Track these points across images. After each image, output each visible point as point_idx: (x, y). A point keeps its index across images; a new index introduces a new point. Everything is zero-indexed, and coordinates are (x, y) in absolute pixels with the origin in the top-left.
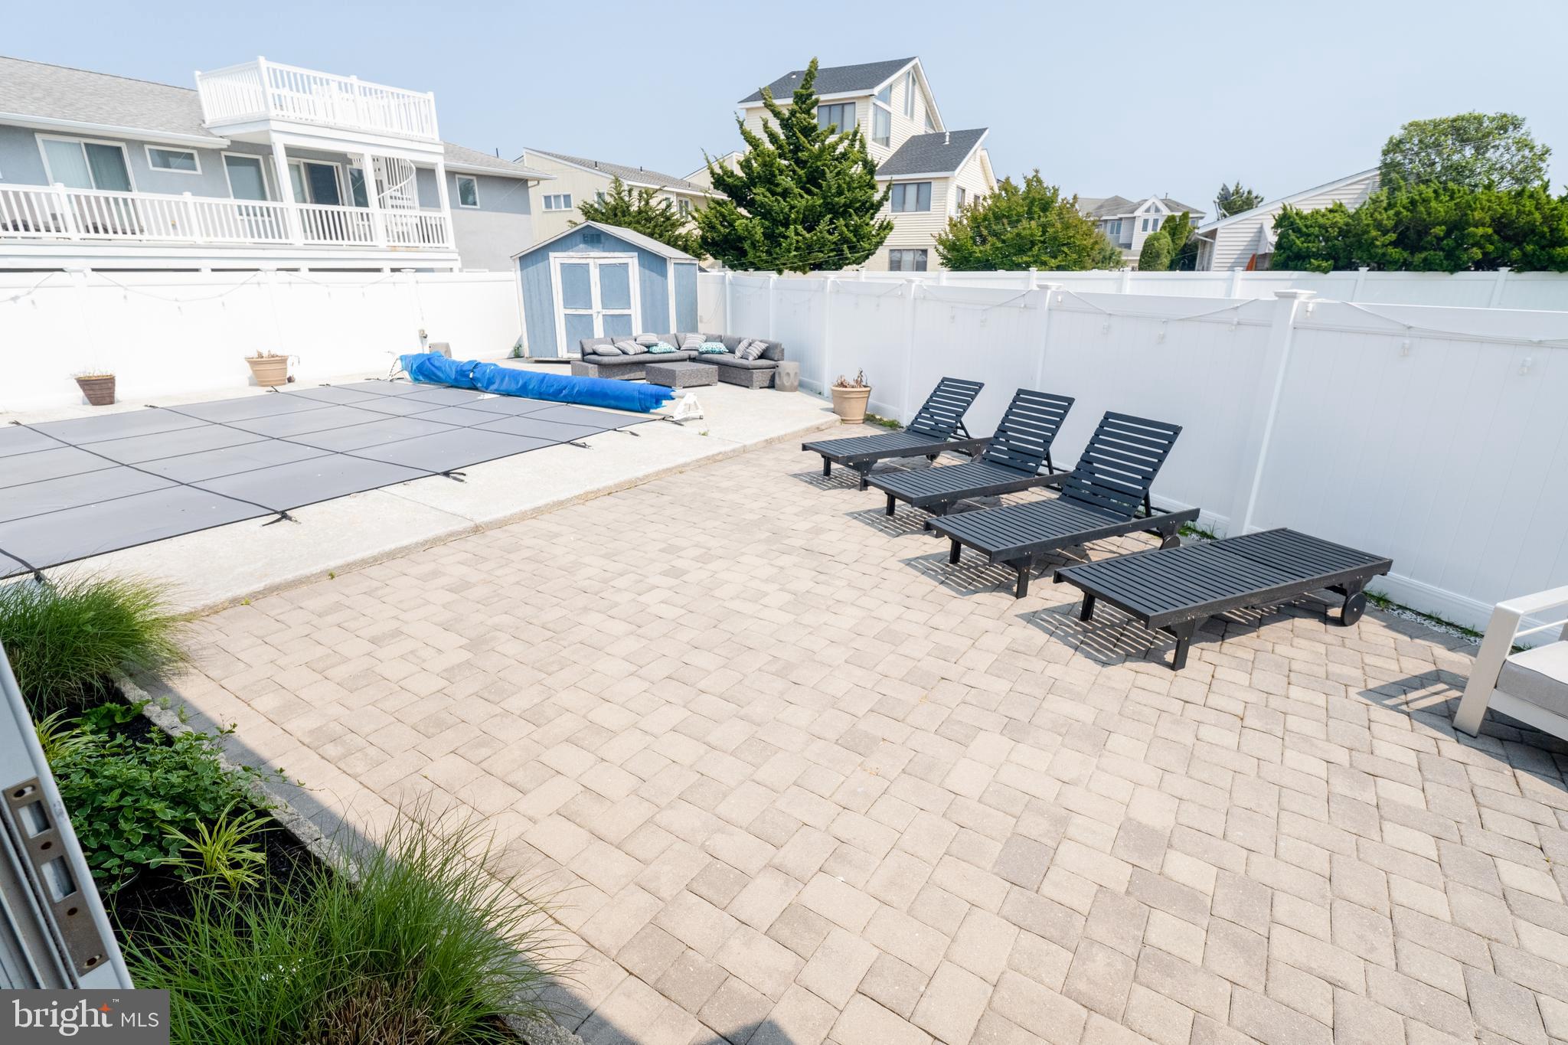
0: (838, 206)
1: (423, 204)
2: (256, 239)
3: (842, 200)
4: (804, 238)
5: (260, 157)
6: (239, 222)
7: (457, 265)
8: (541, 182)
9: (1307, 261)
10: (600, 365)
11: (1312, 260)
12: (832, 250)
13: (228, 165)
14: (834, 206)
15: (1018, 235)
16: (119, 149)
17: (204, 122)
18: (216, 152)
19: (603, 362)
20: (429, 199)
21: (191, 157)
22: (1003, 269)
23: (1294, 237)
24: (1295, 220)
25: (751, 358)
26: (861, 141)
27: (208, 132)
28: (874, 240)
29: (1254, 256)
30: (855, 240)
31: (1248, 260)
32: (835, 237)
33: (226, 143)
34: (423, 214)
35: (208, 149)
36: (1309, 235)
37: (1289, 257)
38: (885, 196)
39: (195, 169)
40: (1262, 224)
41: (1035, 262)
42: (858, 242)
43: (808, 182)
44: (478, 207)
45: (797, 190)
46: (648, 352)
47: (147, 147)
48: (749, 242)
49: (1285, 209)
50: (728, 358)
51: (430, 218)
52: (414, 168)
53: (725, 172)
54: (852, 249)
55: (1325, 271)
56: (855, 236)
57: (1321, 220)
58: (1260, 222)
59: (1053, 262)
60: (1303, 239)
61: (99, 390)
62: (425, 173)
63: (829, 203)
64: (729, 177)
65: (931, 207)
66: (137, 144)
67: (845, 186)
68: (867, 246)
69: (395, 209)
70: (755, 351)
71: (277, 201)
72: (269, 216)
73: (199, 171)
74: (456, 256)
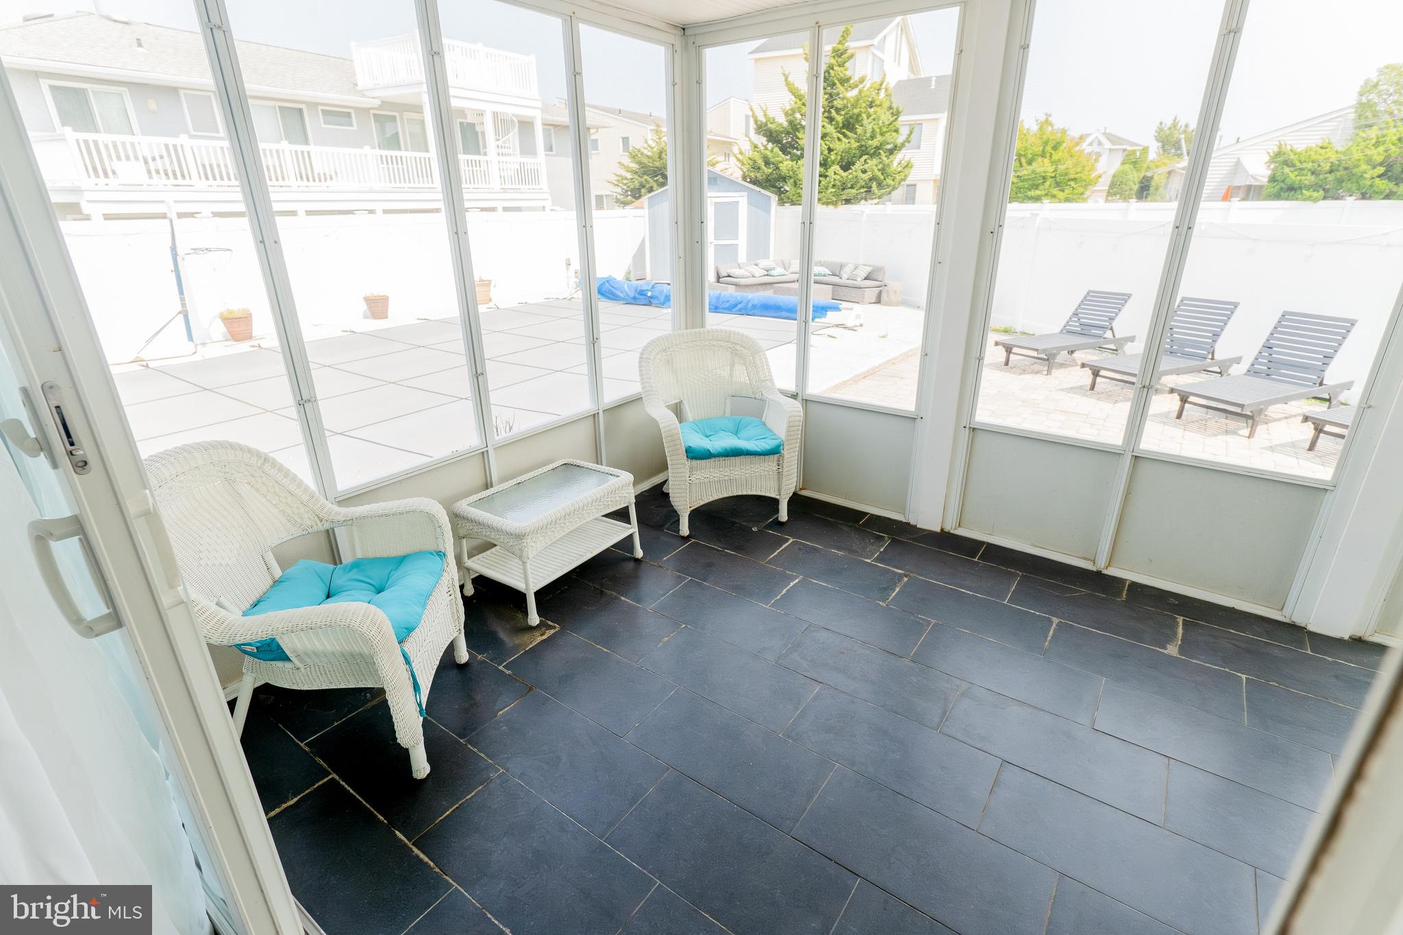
0: (870, 148)
1: (524, 152)
2: (393, 184)
3: (875, 143)
4: (842, 177)
5: (397, 114)
6: (381, 169)
7: (548, 204)
8: (599, 130)
9: (1299, 192)
10: (736, 285)
11: (1304, 191)
12: (863, 187)
13: (375, 121)
14: (867, 148)
15: (1033, 172)
16: (300, 110)
17: (356, 85)
18: (367, 110)
19: (741, 283)
20: (527, 148)
21: (348, 115)
22: (1017, 201)
23: (1288, 172)
24: (1289, 155)
25: (859, 279)
26: (886, 90)
27: (362, 93)
28: (898, 177)
29: (1229, 187)
30: (882, 177)
31: (1224, 191)
32: (866, 176)
33: (377, 103)
34: (523, 160)
35: (361, 108)
36: (1301, 169)
37: (1281, 189)
38: (907, 138)
39: (351, 125)
40: (1239, 159)
41: (1046, 195)
42: (885, 179)
43: (844, 126)
44: (554, 153)
45: (836, 135)
46: (767, 275)
47: (320, 108)
48: (792, 180)
49: (1280, 146)
50: (835, 280)
51: (530, 163)
52: (516, 121)
53: (768, 120)
54: (880, 185)
55: (1316, 200)
56: (882, 174)
57: (1314, 157)
58: (1237, 156)
59: (1061, 195)
60: (1296, 173)
61: (377, 306)
62: (526, 125)
63: (862, 146)
64: (771, 123)
65: (922, 146)
66: (313, 105)
67: (878, 130)
68: (891, 183)
69: (501, 156)
70: (863, 272)
71: (408, 151)
72: (402, 164)
73: (355, 128)
74: (548, 196)
